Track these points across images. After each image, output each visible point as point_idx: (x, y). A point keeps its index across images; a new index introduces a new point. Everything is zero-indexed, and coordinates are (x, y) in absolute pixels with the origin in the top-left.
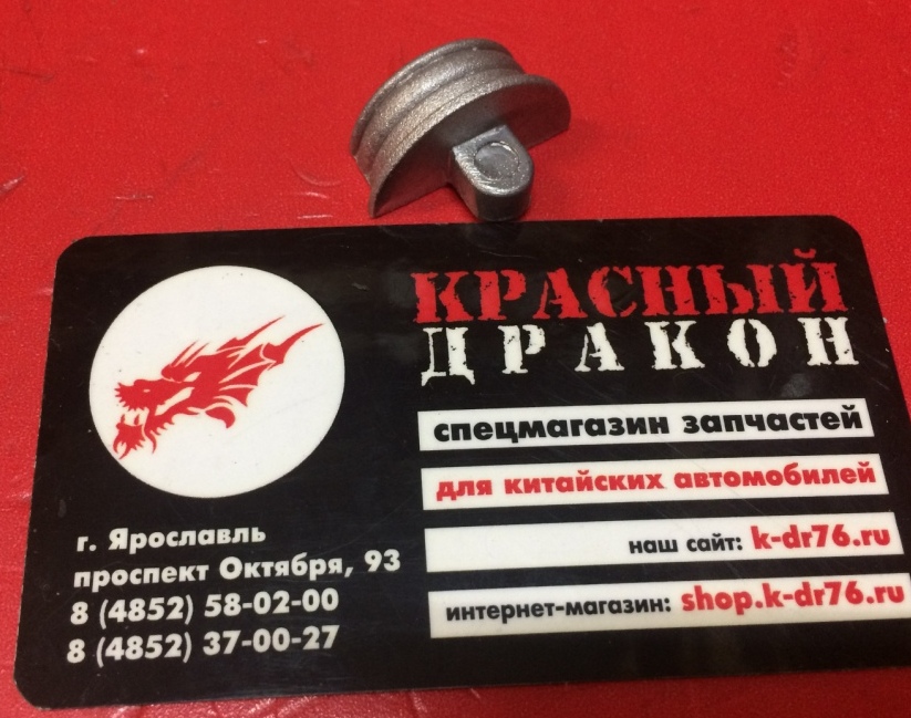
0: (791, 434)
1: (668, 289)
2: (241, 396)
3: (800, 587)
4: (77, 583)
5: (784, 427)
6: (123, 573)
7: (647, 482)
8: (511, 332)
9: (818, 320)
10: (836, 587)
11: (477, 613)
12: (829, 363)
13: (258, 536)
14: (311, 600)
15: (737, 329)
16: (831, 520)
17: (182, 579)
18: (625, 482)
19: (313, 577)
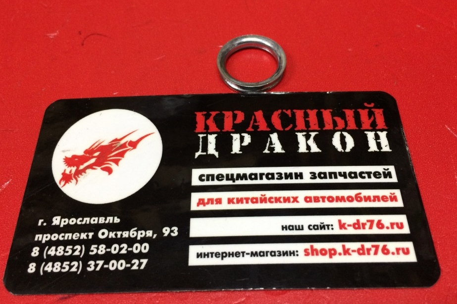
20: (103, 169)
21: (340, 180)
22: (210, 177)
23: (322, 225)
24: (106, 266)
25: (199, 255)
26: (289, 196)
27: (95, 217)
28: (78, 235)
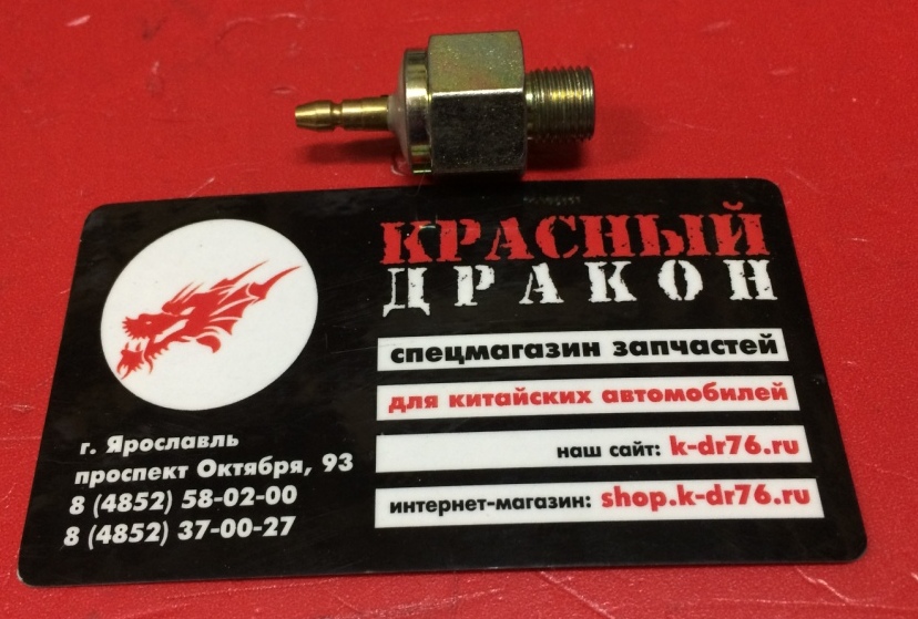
0: (712, 357)
1: (607, 235)
2: (227, 326)
3: (712, 488)
4: (77, 481)
5: (705, 351)
6: (116, 472)
7: (577, 397)
8: (465, 272)
9: (743, 262)
10: (745, 489)
11: (417, 507)
12: (750, 298)
13: (232, 442)
14: (273, 495)
15: (668, 268)
16: (744, 432)
17: (165, 477)
18: (558, 398)
19: (276, 476)
20: (201, 341)
21: (675, 357)
22: (415, 355)
23: (638, 446)
24: (214, 531)
25: (395, 508)
26: (571, 390)
27: (190, 436)
28: (158, 471)
